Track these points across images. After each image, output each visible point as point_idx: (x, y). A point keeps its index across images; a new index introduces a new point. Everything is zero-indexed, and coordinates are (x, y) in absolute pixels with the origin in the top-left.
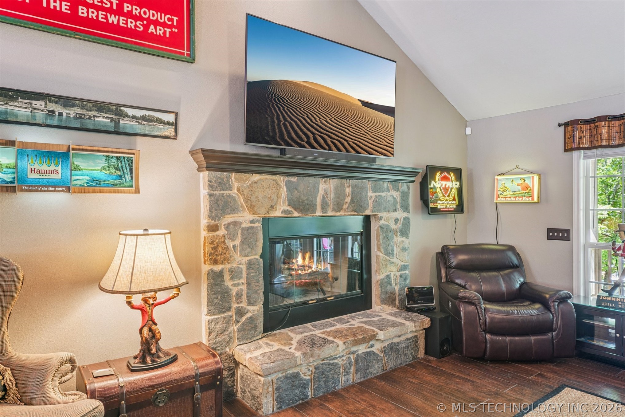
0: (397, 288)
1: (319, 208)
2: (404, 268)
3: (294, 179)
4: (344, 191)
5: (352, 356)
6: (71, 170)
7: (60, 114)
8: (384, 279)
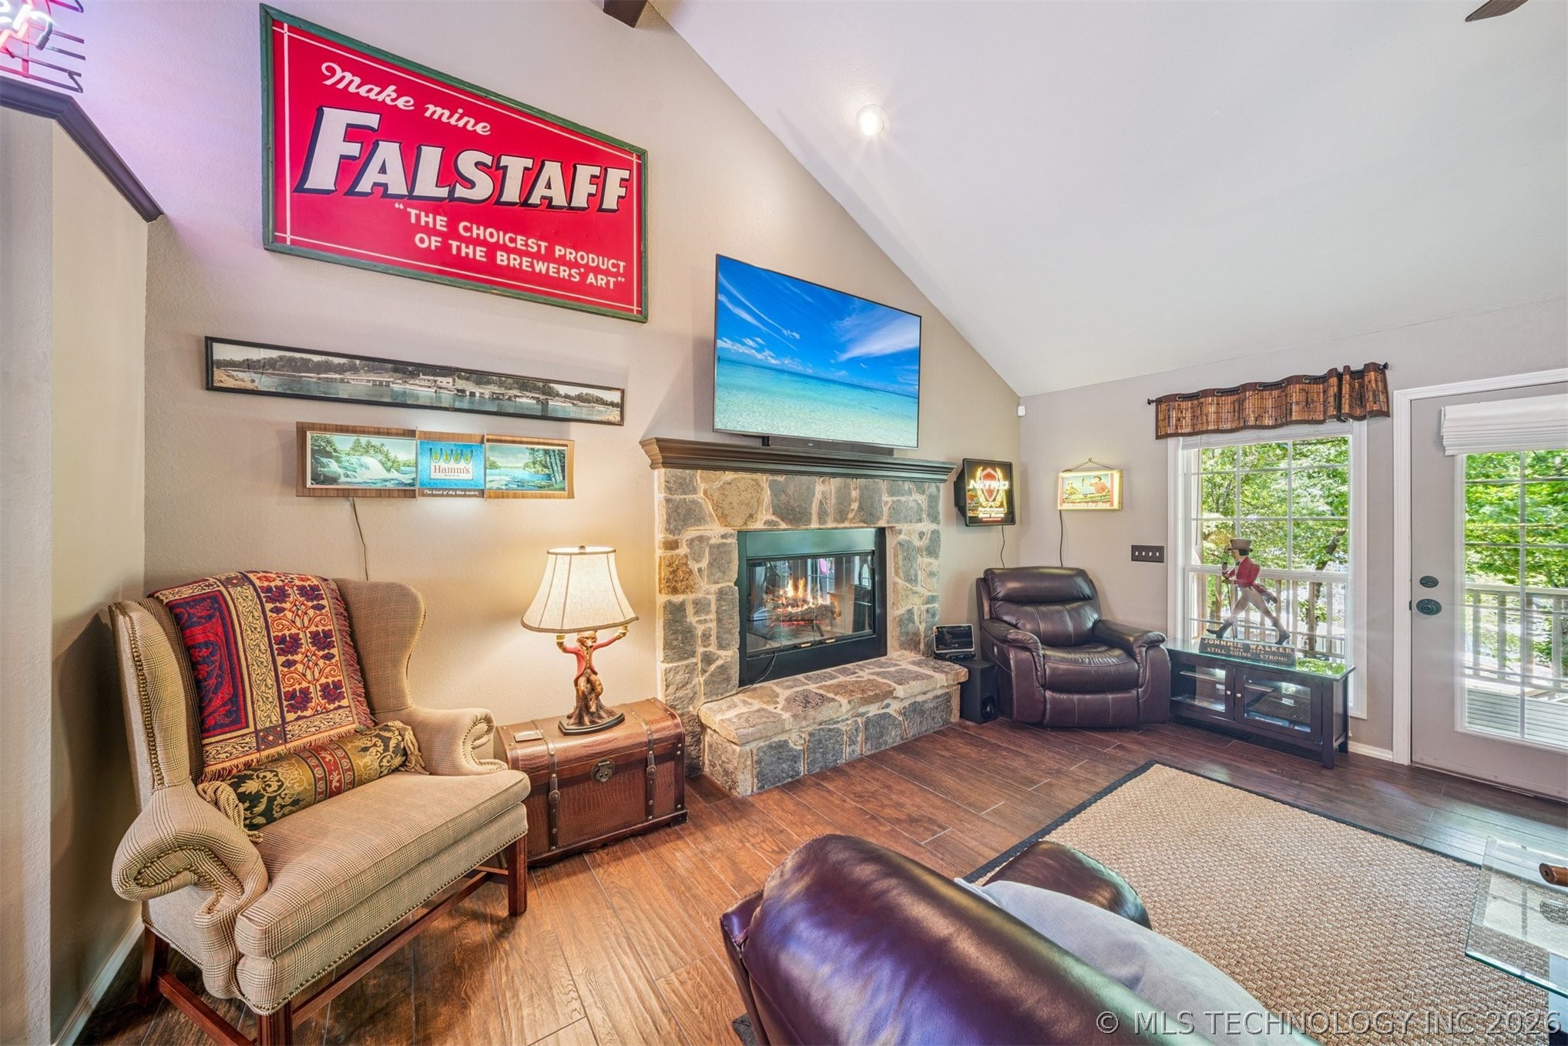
0: (922, 628)
1: (814, 518)
2: (931, 600)
3: (781, 478)
4: (849, 494)
5: (859, 720)
6: (485, 468)
7: (472, 394)
8: (904, 614)
